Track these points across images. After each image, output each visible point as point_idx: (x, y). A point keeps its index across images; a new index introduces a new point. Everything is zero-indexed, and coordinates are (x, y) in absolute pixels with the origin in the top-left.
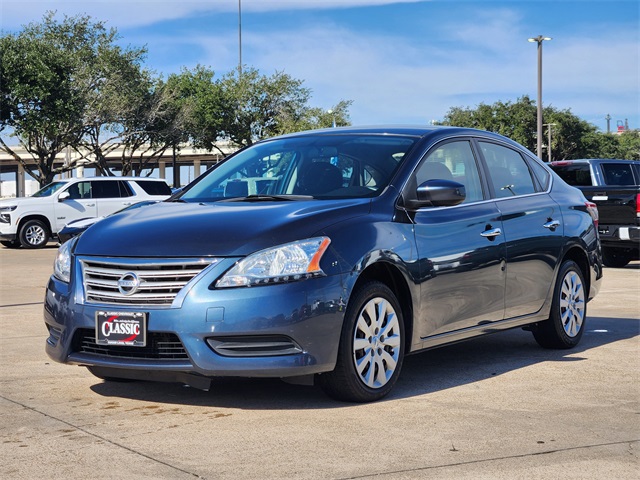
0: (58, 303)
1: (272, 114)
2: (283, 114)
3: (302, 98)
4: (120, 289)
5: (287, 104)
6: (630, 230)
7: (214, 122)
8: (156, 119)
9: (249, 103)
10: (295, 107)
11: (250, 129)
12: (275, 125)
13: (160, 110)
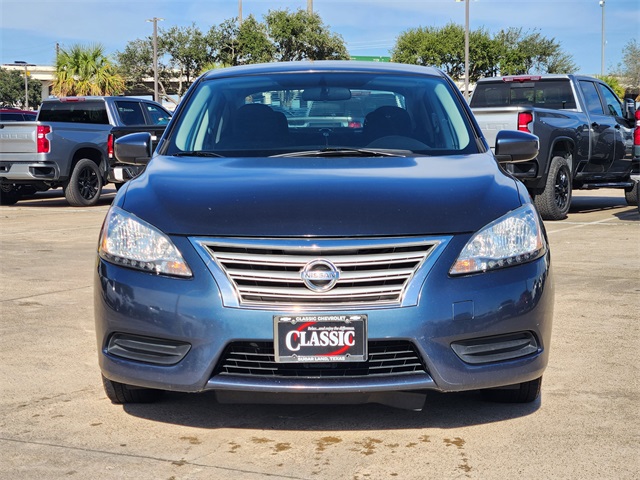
0: (120, 297)
4: (308, 284)
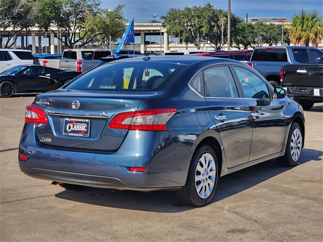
1: (81, 12)
2: (87, 12)
3: (97, 3)
5: (89, 6)
6: (320, 91)
7: (50, 15)
8: (18, 13)
9: (69, 5)
10: (93, 8)
11: (69, 19)
12: (83, 17)
13: (20, 8)
